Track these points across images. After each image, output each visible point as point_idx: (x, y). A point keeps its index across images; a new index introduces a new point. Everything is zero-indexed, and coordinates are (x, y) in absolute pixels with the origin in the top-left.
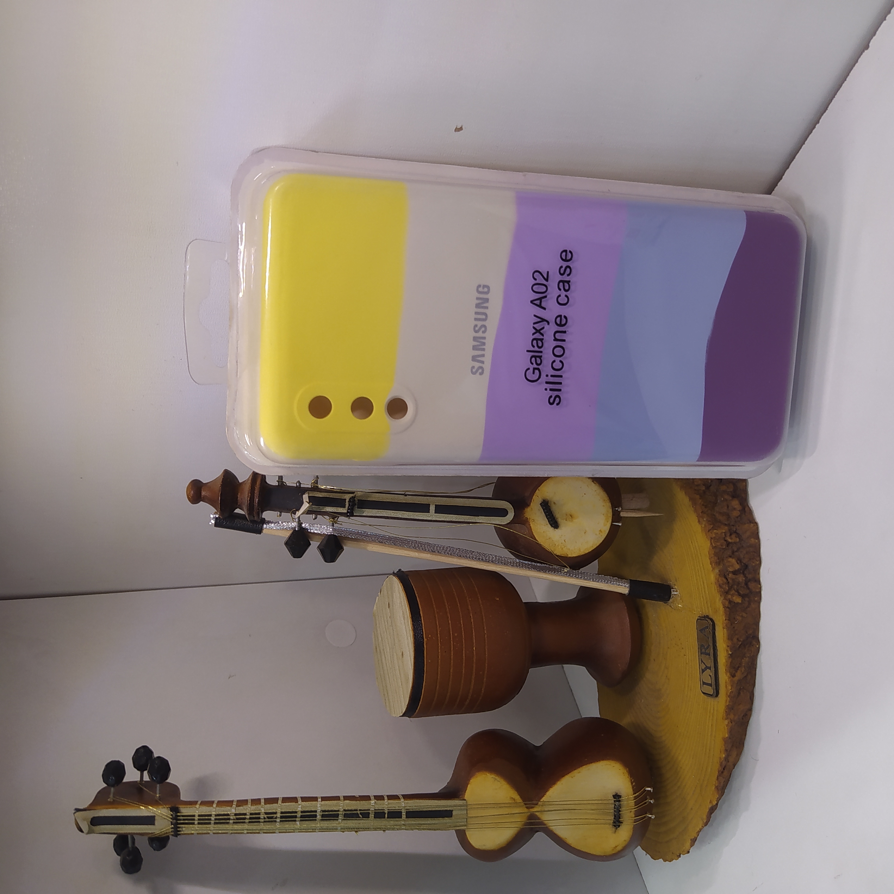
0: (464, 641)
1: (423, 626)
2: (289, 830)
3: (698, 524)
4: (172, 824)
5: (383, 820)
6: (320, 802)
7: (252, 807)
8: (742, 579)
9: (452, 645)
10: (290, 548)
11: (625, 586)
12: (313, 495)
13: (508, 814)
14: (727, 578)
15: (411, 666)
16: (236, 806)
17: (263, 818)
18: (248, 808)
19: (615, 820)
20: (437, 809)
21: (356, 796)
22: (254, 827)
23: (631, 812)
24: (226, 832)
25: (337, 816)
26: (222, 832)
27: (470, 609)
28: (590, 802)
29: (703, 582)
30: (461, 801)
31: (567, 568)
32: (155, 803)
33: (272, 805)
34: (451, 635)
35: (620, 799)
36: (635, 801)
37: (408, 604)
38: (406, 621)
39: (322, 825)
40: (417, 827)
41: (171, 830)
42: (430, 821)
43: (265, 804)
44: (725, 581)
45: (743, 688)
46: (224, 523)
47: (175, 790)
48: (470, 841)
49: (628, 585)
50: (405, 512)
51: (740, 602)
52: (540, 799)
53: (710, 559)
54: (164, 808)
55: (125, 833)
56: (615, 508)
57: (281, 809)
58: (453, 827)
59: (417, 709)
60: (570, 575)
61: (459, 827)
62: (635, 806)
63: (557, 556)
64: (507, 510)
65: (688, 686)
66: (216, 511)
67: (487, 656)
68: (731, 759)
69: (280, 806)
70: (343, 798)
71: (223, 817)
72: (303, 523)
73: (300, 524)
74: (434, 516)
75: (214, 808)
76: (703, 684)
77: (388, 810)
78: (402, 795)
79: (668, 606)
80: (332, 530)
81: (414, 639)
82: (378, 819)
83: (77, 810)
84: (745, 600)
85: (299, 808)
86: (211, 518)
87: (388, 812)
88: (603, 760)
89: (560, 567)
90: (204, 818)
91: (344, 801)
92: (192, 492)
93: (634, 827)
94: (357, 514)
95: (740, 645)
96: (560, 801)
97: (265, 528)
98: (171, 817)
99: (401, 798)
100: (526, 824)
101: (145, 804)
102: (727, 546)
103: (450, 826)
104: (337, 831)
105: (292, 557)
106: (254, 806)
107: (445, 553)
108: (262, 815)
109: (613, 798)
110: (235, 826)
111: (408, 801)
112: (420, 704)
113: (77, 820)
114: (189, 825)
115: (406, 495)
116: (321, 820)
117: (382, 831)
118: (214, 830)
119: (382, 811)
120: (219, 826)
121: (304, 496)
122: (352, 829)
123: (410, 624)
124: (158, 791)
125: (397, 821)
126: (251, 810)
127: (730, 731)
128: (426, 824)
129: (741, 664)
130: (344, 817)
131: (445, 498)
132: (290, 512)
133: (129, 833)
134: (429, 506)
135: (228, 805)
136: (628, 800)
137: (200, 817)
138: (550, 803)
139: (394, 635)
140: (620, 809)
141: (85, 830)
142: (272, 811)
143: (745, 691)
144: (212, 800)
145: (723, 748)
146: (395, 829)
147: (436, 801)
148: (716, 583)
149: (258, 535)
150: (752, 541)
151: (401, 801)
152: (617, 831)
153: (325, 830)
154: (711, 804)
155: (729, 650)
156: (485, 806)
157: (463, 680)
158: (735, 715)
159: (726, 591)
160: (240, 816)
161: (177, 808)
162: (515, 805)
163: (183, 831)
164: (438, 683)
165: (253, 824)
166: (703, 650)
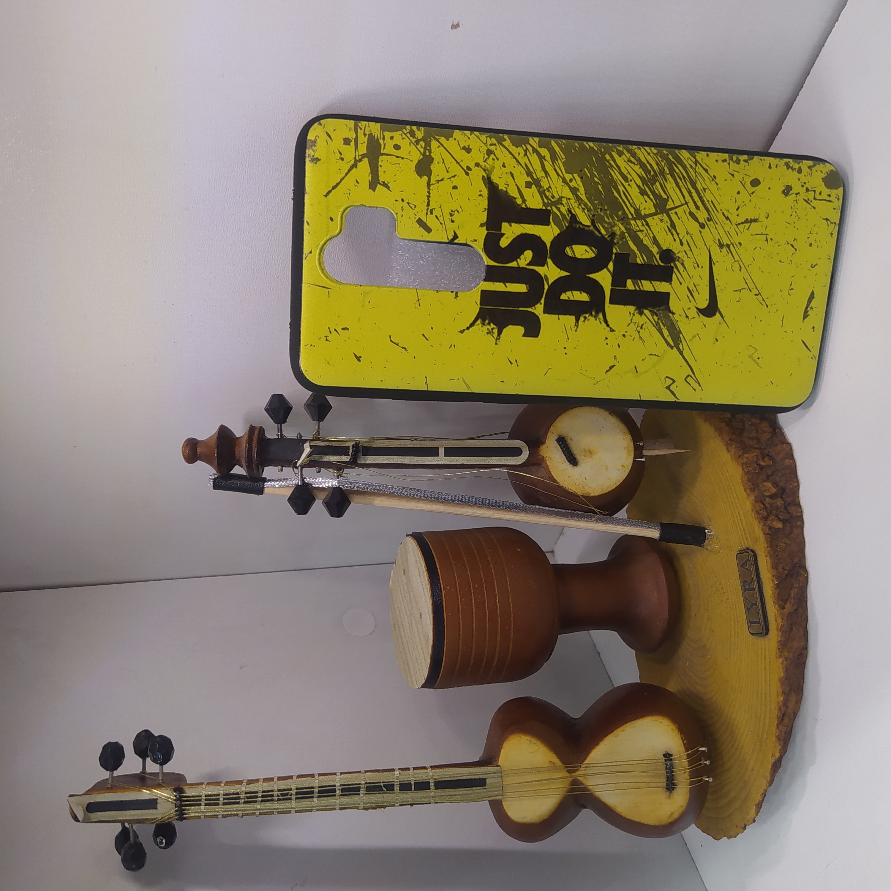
0: (485, 593)
1: (440, 577)
2: (305, 808)
3: (727, 452)
4: (176, 807)
5: (410, 793)
6: (339, 777)
7: (264, 784)
8: (781, 504)
9: (473, 597)
10: (294, 504)
11: (655, 529)
12: (315, 444)
13: (549, 779)
14: (764, 503)
16: (246, 785)
17: (277, 795)
18: (260, 786)
19: (667, 782)
20: (469, 777)
22: (268, 805)
23: (685, 772)
24: (237, 813)
25: (358, 789)
26: (232, 813)
27: (489, 559)
28: (638, 762)
29: (739, 513)
30: (495, 767)
32: (159, 786)
33: (286, 781)
34: (471, 586)
35: (671, 758)
36: (688, 760)
39: (342, 801)
40: (448, 800)
41: (174, 814)
42: (461, 791)
43: (278, 782)
44: (763, 507)
45: (795, 623)
46: (222, 483)
48: (508, 814)
49: (658, 529)
50: (413, 457)
51: (781, 528)
52: (583, 761)
53: (743, 486)
54: (167, 789)
56: (637, 443)
57: (296, 785)
58: (487, 797)
61: (494, 796)
62: (689, 766)
64: (521, 449)
65: (735, 633)
66: (216, 473)
67: (511, 608)
68: (791, 706)
69: (295, 781)
71: (231, 796)
72: (307, 478)
73: (303, 479)
74: (444, 460)
76: (751, 624)
77: (415, 780)
79: (704, 549)
80: (338, 483)
81: (431, 593)
82: (405, 792)
83: (72, 796)
84: (786, 526)
85: (316, 783)
87: (415, 783)
88: (648, 716)
90: (211, 798)
91: (365, 773)
92: (188, 450)
93: (690, 792)
94: (362, 462)
95: (786, 576)
96: (606, 763)
97: (267, 487)
98: (175, 798)
99: (429, 768)
100: (570, 790)
101: (147, 787)
102: (761, 471)
103: (483, 795)
104: (358, 808)
105: (296, 514)
106: (266, 783)
107: (458, 501)
109: (663, 758)
110: (246, 806)
111: (436, 770)
112: (443, 666)
113: (72, 806)
114: (194, 807)
115: (412, 441)
116: (341, 795)
117: (409, 806)
118: (222, 811)
119: (407, 782)
120: (228, 806)
121: (305, 445)
123: (426, 578)
124: (161, 775)
125: (424, 792)
126: (262, 787)
127: (786, 671)
128: (458, 795)
129: (789, 595)
130: (366, 791)
131: (455, 441)
132: (292, 466)
133: (129, 820)
134: (438, 450)
135: (238, 784)
136: (680, 758)
137: (207, 798)
138: (595, 765)
139: (411, 600)
140: (672, 770)
141: (80, 818)
142: (286, 788)
143: (797, 626)
144: (220, 781)
145: (780, 690)
146: (424, 802)
147: (467, 769)
148: (752, 510)
149: (260, 496)
150: (788, 462)
151: (428, 771)
152: (671, 796)
153: (346, 806)
154: (774, 758)
155: (775, 579)
156: (521, 771)
157: (488, 637)
158: (789, 653)
159: (765, 517)
160: (251, 795)
161: (182, 789)
162: (555, 768)
163: (189, 814)
164: (461, 640)
165: (266, 803)
166: (747, 587)
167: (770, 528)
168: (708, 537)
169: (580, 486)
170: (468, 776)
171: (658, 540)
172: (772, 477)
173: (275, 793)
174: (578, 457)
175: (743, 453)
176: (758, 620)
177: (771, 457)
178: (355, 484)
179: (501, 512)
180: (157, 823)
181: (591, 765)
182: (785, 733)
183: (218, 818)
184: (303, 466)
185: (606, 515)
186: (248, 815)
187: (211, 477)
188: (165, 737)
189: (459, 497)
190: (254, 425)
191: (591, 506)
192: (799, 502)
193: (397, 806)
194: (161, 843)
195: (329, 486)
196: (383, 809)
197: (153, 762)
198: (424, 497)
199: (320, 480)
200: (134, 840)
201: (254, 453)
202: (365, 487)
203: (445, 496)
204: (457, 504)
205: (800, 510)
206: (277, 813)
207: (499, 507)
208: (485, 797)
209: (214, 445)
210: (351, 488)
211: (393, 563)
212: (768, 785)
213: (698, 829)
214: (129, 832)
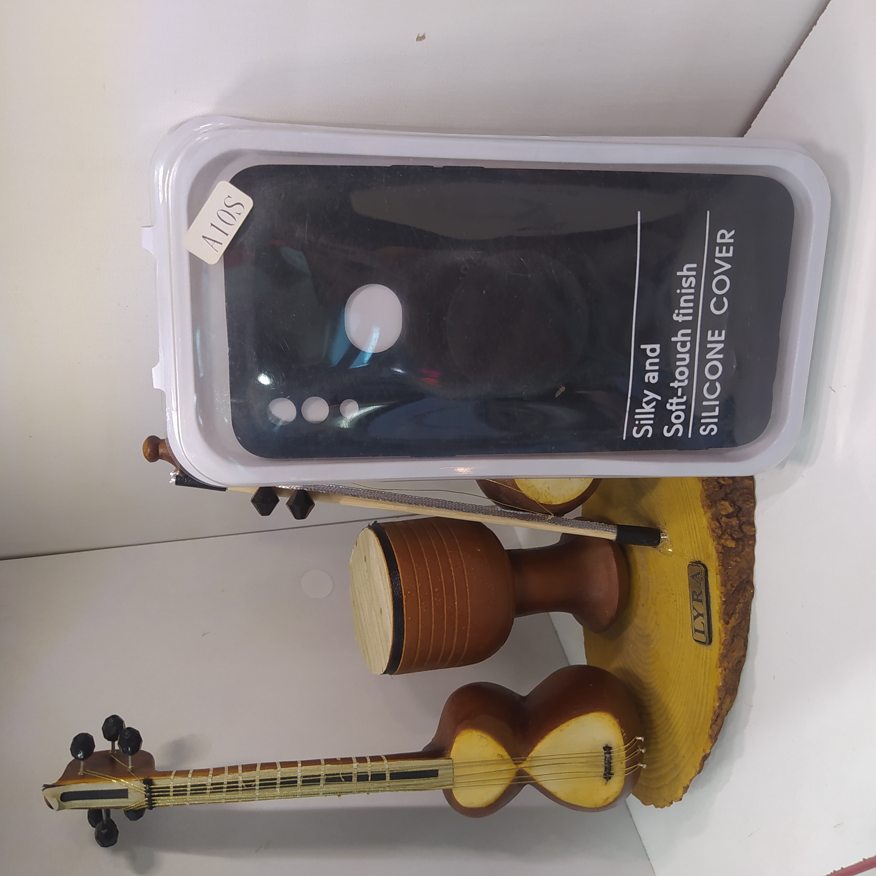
0: (445, 596)
1: (402, 582)
2: (268, 797)
4: (146, 797)
5: (367, 783)
6: (300, 767)
7: (229, 775)
8: (736, 523)
9: (433, 601)
10: (257, 505)
11: (612, 532)
13: (496, 771)
14: (720, 521)
15: (391, 624)
16: (213, 776)
17: (241, 786)
18: (226, 777)
19: (605, 772)
20: (422, 769)
21: (337, 759)
22: (233, 795)
23: (622, 763)
24: (204, 802)
25: (319, 780)
26: (199, 802)
27: (450, 561)
28: (580, 755)
29: (695, 526)
30: (447, 760)
31: (551, 515)
32: (127, 775)
33: (250, 771)
34: (432, 590)
35: (610, 751)
36: (626, 751)
37: (385, 560)
38: (383, 577)
39: (303, 791)
40: (402, 789)
41: (145, 803)
42: (415, 781)
43: (243, 772)
44: (718, 526)
45: (737, 634)
46: (185, 481)
47: (148, 758)
48: (458, 800)
49: (616, 531)
51: (734, 546)
52: (529, 754)
53: (701, 502)
54: (137, 780)
55: (97, 808)
57: (260, 776)
58: (439, 787)
59: (398, 667)
60: (554, 523)
61: (445, 786)
62: (626, 756)
63: (541, 504)
65: (679, 633)
67: (469, 610)
68: (725, 707)
69: (258, 773)
70: (324, 762)
71: (199, 787)
75: (189, 778)
76: (695, 632)
77: (372, 772)
78: (386, 756)
79: (657, 551)
81: (392, 596)
82: (361, 782)
83: (46, 786)
84: (739, 544)
85: (278, 774)
86: (171, 476)
87: (372, 775)
88: (592, 712)
89: (543, 514)
90: (179, 789)
91: (325, 765)
92: (149, 449)
93: (625, 779)
95: (734, 592)
96: (549, 756)
98: (145, 789)
99: (385, 759)
100: (514, 780)
101: (117, 777)
102: (720, 489)
103: (436, 785)
104: (318, 796)
105: (260, 515)
106: (231, 774)
108: (241, 784)
109: (603, 750)
110: (212, 796)
111: (392, 762)
113: (46, 797)
114: (163, 798)
116: (302, 785)
117: (366, 794)
118: (190, 800)
119: (364, 774)
120: (195, 796)
122: (334, 793)
123: (388, 580)
125: (380, 783)
126: (228, 779)
127: (724, 680)
128: (411, 785)
129: (735, 610)
130: (326, 782)
135: (204, 776)
136: (619, 751)
137: (175, 789)
138: (539, 758)
139: (371, 590)
140: (611, 761)
141: (55, 806)
142: (250, 779)
143: (739, 638)
144: (188, 770)
145: (717, 697)
146: (379, 790)
147: (421, 761)
148: (708, 527)
149: (223, 492)
150: (747, 482)
151: (384, 763)
152: (608, 782)
153: (307, 795)
155: (722, 596)
156: (471, 764)
157: (445, 636)
158: (729, 663)
159: (719, 535)
160: (217, 786)
161: (151, 780)
162: (502, 761)
163: (158, 803)
164: (419, 641)
165: (231, 793)
166: (695, 597)
167: (723, 547)
168: (662, 541)
169: (543, 495)
170: (422, 767)
171: (614, 541)
172: (730, 495)
173: (240, 785)
176: (703, 630)
178: (319, 486)
180: (129, 809)
181: (536, 758)
182: (717, 728)
186: (214, 803)
187: (172, 474)
188: (134, 729)
192: (753, 521)
193: (355, 793)
195: (293, 488)
200: (107, 820)
202: (329, 489)
205: (754, 529)
206: (241, 802)
208: (437, 787)
210: (315, 490)
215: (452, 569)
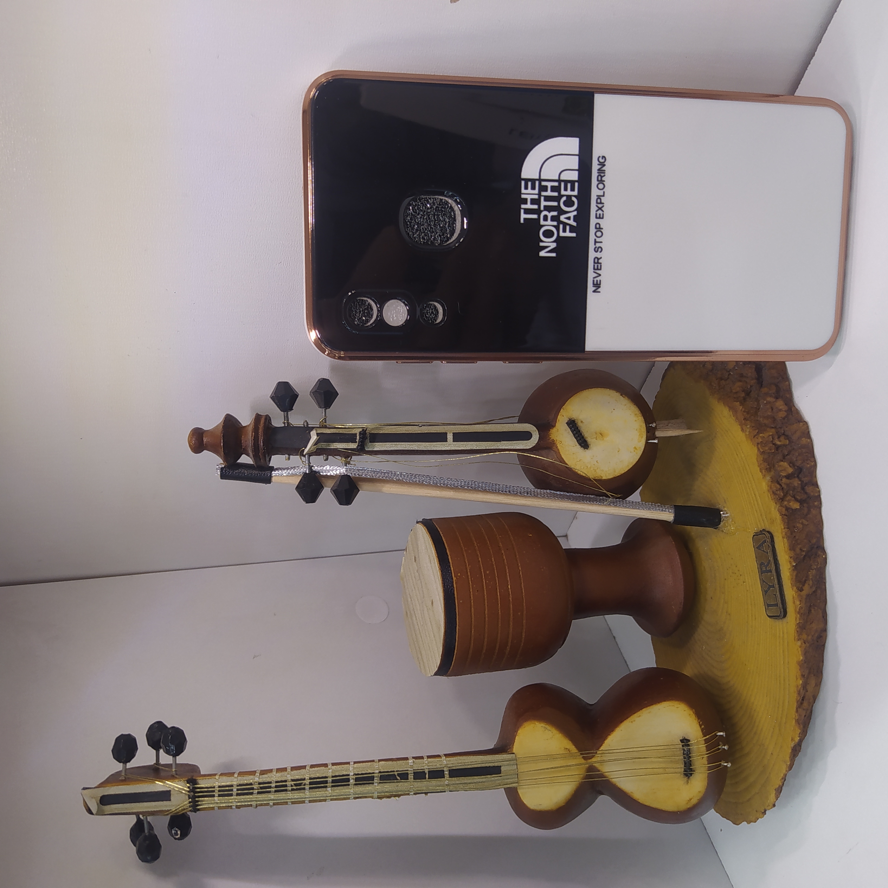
0: (497, 579)
1: (451, 564)
2: (320, 798)
3: (741, 432)
4: (189, 798)
5: (425, 781)
6: (352, 765)
7: (278, 775)
8: (798, 484)
9: (484, 583)
10: (302, 492)
11: (670, 512)
12: (322, 432)
13: (565, 766)
14: (781, 483)
15: (442, 610)
16: (260, 775)
17: (290, 785)
18: (273, 776)
19: (685, 768)
21: (392, 758)
22: (282, 796)
23: (703, 758)
24: (251, 803)
25: (372, 778)
26: (246, 803)
27: (501, 545)
28: (655, 748)
29: (755, 494)
30: (510, 755)
32: (172, 778)
33: (299, 771)
34: (483, 573)
35: (689, 743)
36: (706, 745)
38: (433, 564)
39: (356, 791)
40: (463, 787)
41: (188, 805)
42: (477, 779)
43: (291, 772)
44: (779, 487)
45: (813, 605)
46: (229, 473)
47: (192, 770)
48: (524, 801)
49: (673, 510)
50: (421, 443)
52: (598, 749)
53: (759, 466)
54: (181, 781)
56: (649, 424)
57: (309, 775)
58: (502, 785)
61: (509, 784)
62: (707, 751)
63: (592, 479)
64: (531, 433)
65: (752, 616)
66: (222, 462)
67: (524, 594)
68: (810, 688)
69: (308, 771)
70: (378, 760)
71: (245, 787)
72: (315, 466)
73: (310, 468)
74: (452, 445)
75: (235, 778)
76: (768, 607)
77: (429, 769)
78: (443, 755)
79: (720, 532)
80: (346, 471)
81: (442, 580)
82: (420, 780)
83: (86, 788)
84: (803, 506)
85: (329, 773)
87: (429, 772)
88: (665, 701)
90: (224, 789)
91: (379, 762)
92: (194, 440)
93: (708, 777)
94: (370, 449)
95: (805, 556)
96: (622, 749)
97: (274, 476)
98: (188, 789)
100: (586, 777)
101: (159, 779)
102: (777, 450)
103: (499, 783)
104: (372, 797)
105: (304, 503)
106: (279, 773)
107: (468, 487)
108: (288, 783)
109: (681, 743)
110: (259, 796)
111: (450, 759)
112: (455, 653)
113: (85, 799)
114: (208, 798)
115: (421, 426)
116: (355, 784)
117: (424, 795)
118: (236, 802)
119: (421, 771)
120: (242, 797)
121: (312, 433)
122: (390, 794)
123: (437, 564)
124: (174, 766)
125: (439, 781)
126: (276, 777)
127: (805, 654)
128: (473, 783)
129: (807, 577)
130: (380, 780)
131: (463, 426)
132: (299, 454)
133: (143, 812)
134: (447, 435)
135: (251, 775)
136: (698, 744)
137: (220, 789)
138: (611, 751)
139: (422, 587)
140: (690, 755)
141: (94, 810)
142: (300, 778)
143: (816, 608)
144: (234, 771)
145: (799, 673)
146: (438, 791)
147: (482, 756)
148: (768, 491)
149: (268, 485)
150: (804, 441)
151: (442, 759)
152: (689, 781)
153: (360, 796)
154: (794, 742)
155: (792, 560)
156: (536, 759)
157: (500, 623)
158: (808, 635)
159: (781, 497)
160: (265, 785)
161: (195, 780)
162: (571, 755)
163: (202, 806)
164: (473, 627)
165: (279, 793)
166: (764, 569)
167: (787, 509)
168: (723, 519)
169: (592, 469)
170: (482, 763)
171: (672, 522)
172: (788, 457)
174: (589, 440)
175: (758, 432)
176: (776, 603)
177: (787, 436)
178: (363, 471)
179: (512, 498)
180: (171, 814)
181: (607, 752)
182: (805, 716)
183: (231, 808)
184: (310, 454)
185: (619, 498)
186: (262, 806)
187: (218, 467)
188: (178, 729)
189: (469, 483)
190: (260, 414)
191: (603, 489)
192: (817, 482)
193: (411, 795)
194: (176, 834)
195: (337, 474)
196: (397, 798)
197: (167, 753)
198: (433, 483)
199: (328, 468)
200: (149, 832)
201: (261, 442)
202: (374, 475)
203: (454, 482)
204: (466, 489)
206: (291, 803)
207: (509, 492)
208: (500, 785)
209: (219, 434)
210: (359, 475)
211: (404, 550)
212: (788, 770)
213: (717, 814)
214: (143, 824)
215: (503, 552)
